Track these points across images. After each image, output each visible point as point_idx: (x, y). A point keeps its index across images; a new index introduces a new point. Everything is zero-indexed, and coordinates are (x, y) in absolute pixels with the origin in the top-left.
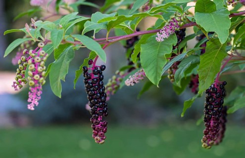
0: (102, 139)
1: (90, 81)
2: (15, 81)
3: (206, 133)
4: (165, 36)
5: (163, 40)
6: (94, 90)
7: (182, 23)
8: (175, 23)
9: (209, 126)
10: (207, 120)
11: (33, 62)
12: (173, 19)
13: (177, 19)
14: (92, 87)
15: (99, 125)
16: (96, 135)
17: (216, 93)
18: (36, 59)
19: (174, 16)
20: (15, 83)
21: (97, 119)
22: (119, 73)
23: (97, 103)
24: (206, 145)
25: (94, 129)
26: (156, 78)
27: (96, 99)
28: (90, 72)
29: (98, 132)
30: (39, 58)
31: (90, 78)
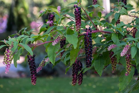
0: (35, 83)
1: (30, 61)
2: (3, 61)
3: (73, 80)
4: (55, 43)
5: (55, 45)
6: (31, 65)
7: (62, 38)
8: (59, 38)
9: (74, 78)
10: (73, 75)
11: (7, 55)
12: (59, 37)
13: (60, 36)
14: (31, 63)
15: (34, 78)
16: (32, 82)
17: (76, 65)
18: (8, 54)
19: (59, 36)
20: (3, 62)
21: (33, 76)
22: (44, 59)
23: (32, 69)
24: (73, 85)
25: (32, 79)
26: (53, 62)
27: (32, 68)
28: (30, 57)
29: (33, 81)
30: (9, 53)
31: (30, 60)
